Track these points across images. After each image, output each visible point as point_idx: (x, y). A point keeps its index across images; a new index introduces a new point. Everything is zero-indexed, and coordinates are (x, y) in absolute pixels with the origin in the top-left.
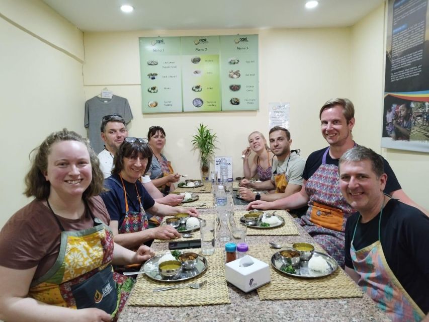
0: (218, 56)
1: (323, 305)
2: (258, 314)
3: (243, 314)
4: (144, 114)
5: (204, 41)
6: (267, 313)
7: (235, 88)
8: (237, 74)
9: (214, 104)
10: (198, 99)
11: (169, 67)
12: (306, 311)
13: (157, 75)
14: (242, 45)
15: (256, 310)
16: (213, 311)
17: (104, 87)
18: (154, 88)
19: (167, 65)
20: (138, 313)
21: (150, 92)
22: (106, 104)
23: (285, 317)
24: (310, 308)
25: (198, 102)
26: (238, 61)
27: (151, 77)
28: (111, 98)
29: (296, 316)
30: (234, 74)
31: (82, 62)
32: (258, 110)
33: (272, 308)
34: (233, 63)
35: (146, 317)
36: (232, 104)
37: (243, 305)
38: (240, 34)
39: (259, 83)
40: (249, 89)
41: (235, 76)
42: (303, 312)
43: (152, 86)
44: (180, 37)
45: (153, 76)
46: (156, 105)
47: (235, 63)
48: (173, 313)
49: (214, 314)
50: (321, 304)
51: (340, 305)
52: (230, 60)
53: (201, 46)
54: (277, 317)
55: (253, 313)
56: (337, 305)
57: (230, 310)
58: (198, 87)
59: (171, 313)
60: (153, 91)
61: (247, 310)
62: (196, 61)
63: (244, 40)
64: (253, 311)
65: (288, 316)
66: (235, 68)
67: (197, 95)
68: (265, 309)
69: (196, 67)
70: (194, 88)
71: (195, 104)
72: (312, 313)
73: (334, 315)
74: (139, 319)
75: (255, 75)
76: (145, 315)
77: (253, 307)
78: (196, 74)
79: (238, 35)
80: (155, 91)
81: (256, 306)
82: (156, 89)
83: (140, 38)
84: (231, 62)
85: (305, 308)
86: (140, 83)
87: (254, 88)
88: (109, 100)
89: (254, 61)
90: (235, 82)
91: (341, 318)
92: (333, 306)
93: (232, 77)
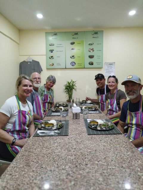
0: (83, 41)
1: (128, 175)
2: (85, 180)
3: (76, 180)
4: (47, 69)
5: (76, 34)
6: (91, 179)
7: (91, 57)
8: (93, 50)
9: (81, 64)
10: (73, 62)
11: (59, 47)
12: (117, 180)
13: (53, 50)
14: (95, 36)
15: (85, 177)
16: (58, 176)
17: (29, 56)
18: (52, 57)
19: (58, 46)
20: (13, 175)
21: (50, 58)
22: (29, 65)
23: (103, 183)
24: (119, 177)
25: (73, 64)
26: (93, 43)
27: (51, 51)
28: (31, 61)
29: (110, 183)
30: (91, 50)
31: (18, 44)
32: (103, 67)
33: (95, 176)
34: (90, 44)
35: (16, 178)
36: (90, 64)
37: (77, 173)
38: (94, 30)
39: (103, 55)
40: (98, 57)
41: (91, 51)
42: (114, 179)
43: (51, 56)
44: (65, 32)
45: (52, 51)
46: (53, 65)
47: (91, 45)
48: (33, 176)
49: (58, 179)
50: (126, 174)
51: (139, 175)
52: (89, 43)
53: (75, 36)
54: (97, 183)
55: (83, 179)
56: (137, 176)
57: (69, 176)
58: (73, 56)
59: (32, 176)
60: (51, 58)
61: (79, 176)
62: (73, 43)
63: (96, 33)
64: (82, 178)
65: (105, 182)
66: (91, 47)
67: (73, 60)
68: (91, 176)
69: (73, 46)
70: (71, 57)
71: (71, 64)
72: (121, 181)
73: (135, 183)
74: (11, 179)
75: (101, 50)
76: (16, 177)
77: (83, 174)
78: (73, 50)
79: (93, 31)
80: (53, 58)
81: (85, 174)
82: (53, 57)
83: (46, 33)
84: (89, 44)
85: (116, 177)
86: (45, 54)
87: (101, 57)
88: (30, 62)
89: (101, 44)
90: (91, 54)
91: (140, 186)
92: (134, 176)
93: (90, 51)
